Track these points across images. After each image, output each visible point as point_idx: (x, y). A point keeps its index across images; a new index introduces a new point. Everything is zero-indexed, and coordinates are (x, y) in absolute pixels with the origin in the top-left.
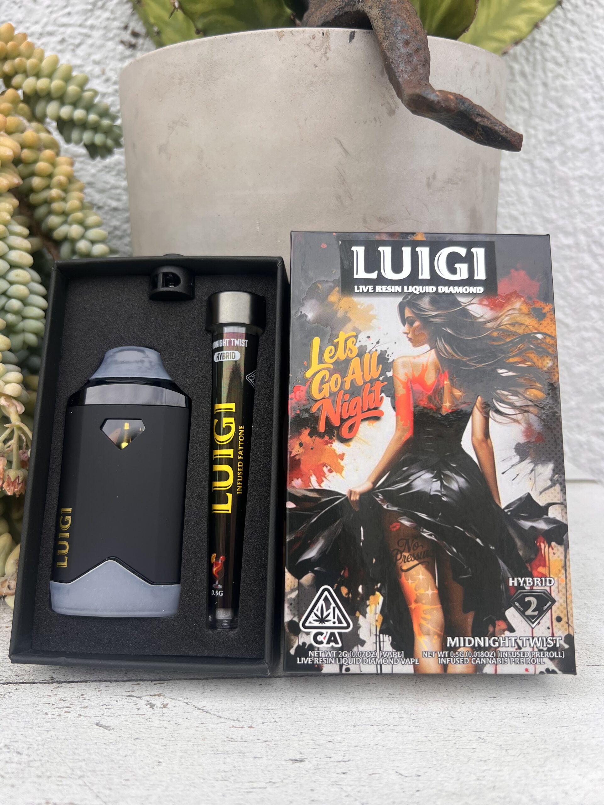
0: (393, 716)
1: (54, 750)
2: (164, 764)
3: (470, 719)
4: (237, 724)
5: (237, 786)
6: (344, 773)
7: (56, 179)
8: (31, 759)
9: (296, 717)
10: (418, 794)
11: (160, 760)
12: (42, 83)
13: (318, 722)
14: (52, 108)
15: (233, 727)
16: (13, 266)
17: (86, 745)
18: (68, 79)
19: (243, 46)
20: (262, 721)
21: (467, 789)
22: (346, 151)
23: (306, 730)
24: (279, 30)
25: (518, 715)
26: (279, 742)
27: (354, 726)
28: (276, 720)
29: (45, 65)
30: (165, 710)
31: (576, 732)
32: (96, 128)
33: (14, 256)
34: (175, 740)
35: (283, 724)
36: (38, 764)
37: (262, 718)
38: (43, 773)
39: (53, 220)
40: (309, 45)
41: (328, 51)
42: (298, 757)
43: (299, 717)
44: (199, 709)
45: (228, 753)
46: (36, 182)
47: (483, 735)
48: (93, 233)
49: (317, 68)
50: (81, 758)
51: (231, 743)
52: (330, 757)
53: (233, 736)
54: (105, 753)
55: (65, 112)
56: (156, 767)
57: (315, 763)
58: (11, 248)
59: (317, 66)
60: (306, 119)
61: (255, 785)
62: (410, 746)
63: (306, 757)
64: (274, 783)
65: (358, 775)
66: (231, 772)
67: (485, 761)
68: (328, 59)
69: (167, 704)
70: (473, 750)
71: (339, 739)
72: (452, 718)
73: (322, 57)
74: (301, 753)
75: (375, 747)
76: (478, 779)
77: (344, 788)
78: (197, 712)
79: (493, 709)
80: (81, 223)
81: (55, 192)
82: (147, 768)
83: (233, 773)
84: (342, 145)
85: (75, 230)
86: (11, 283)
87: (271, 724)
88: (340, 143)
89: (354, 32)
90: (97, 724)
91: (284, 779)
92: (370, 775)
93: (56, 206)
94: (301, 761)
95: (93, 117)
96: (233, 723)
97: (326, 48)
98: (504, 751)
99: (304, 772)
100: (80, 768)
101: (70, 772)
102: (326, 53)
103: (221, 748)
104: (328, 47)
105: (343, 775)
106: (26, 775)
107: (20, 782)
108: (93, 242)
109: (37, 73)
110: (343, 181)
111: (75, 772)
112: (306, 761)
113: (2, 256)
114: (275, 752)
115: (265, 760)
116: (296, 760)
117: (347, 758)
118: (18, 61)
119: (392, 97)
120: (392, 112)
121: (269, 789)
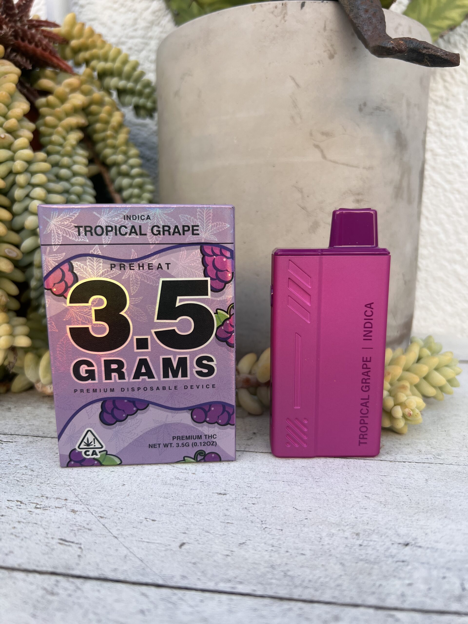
0: (301, 478)
2: (126, 486)
3: (361, 485)
4: (185, 471)
5: (174, 502)
6: (254, 504)
7: (110, 125)
8: (39, 474)
9: (228, 472)
10: (306, 520)
11: (125, 484)
12: (108, 65)
13: (243, 476)
14: (113, 82)
15: (181, 472)
16: (75, 174)
18: (125, 62)
21: (345, 522)
22: (298, 85)
23: (234, 479)
24: (253, 4)
25: (401, 487)
26: (211, 483)
27: (270, 481)
28: (214, 472)
29: (112, 54)
31: (447, 501)
32: (140, 94)
33: (76, 168)
34: (139, 475)
35: (218, 474)
36: (43, 477)
37: (204, 470)
38: (45, 482)
39: (108, 151)
40: (272, 13)
41: (286, 15)
42: (223, 492)
43: (230, 472)
45: (173, 485)
46: (98, 126)
47: (370, 495)
48: (133, 161)
50: (72, 477)
51: (176, 480)
52: (246, 495)
53: (179, 477)
54: (89, 476)
55: (122, 84)
56: (120, 486)
57: (234, 496)
59: (278, 27)
60: (270, 63)
61: (186, 503)
62: (308, 495)
63: (228, 493)
64: (201, 503)
65: (264, 506)
67: (366, 509)
68: (285, 21)
70: (358, 502)
71: (256, 486)
72: (347, 483)
73: (281, 20)
74: (225, 490)
75: (282, 493)
76: (356, 518)
77: (251, 511)
79: (382, 482)
80: (125, 153)
81: (109, 133)
82: (114, 486)
83: (173, 495)
84: (294, 81)
85: (120, 158)
86: (73, 185)
87: (209, 474)
89: (304, 2)
91: (209, 502)
92: (273, 507)
93: (110, 141)
94: (225, 494)
95: (139, 87)
96: (181, 470)
97: (284, 14)
98: (382, 505)
99: (224, 500)
100: (70, 482)
101: (62, 483)
102: (284, 17)
103: (169, 482)
104: (286, 13)
105: (252, 505)
106: (33, 482)
107: (28, 484)
108: (132, 167)
109: (105, 59)
110: (295, 106)
111: (66, 483)
112: (228, 495)
113: (68, 167)
114: (207, 488)
115: (198, 491)
116: (220, 494)
117: (258, 496)
118: (94, 51)
119: (332, 46)
120: (331, 57)
121: (196, 506)
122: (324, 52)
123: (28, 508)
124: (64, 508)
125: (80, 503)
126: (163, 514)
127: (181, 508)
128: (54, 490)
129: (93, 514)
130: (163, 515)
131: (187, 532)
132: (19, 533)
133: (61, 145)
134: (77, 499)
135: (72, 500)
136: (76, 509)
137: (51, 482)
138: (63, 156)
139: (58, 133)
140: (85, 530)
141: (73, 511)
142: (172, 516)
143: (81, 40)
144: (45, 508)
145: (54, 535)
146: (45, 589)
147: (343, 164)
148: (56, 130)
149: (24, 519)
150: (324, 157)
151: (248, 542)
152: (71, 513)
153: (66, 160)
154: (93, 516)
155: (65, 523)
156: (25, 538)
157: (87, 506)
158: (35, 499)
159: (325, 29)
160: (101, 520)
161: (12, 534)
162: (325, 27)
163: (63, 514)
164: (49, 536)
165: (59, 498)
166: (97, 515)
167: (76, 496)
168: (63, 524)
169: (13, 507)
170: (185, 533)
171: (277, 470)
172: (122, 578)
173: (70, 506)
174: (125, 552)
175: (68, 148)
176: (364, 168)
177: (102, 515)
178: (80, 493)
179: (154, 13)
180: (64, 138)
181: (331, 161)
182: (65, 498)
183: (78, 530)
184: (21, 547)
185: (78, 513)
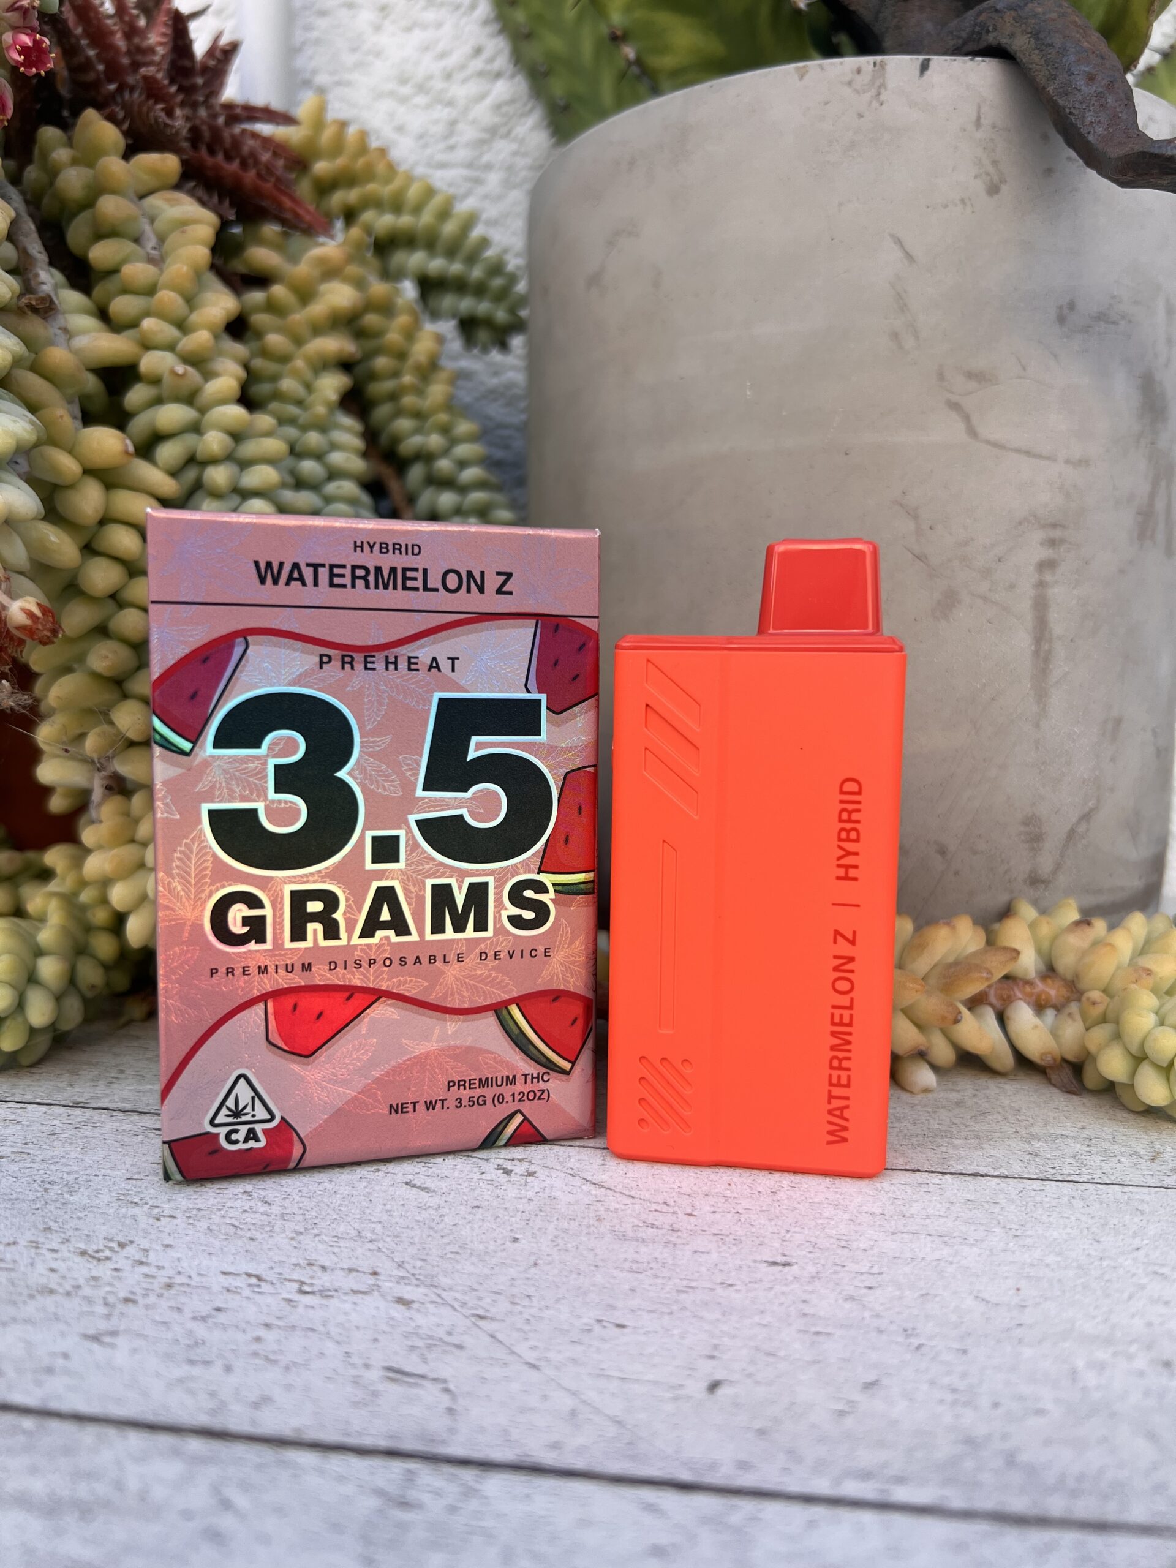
0: (973, 1228)
1: (328, 1206)
2: (523, 1241)
3: (1135, 1246)
4: (665, 1208)
5: (659, 1281)
6: (870, 1288)
7: (410, 362)
8: (288, 1211)
10: (1020, 1329)
11: (517, 1236)
12: (405, 221)
13: (820, 1221)
14: (416, 260)
15: (656, 1211)
16: (333, 474)
17: (385, 1205)
18: (444, 214)
19: (738, 96)
20: (712, 1209)
21: (1125, 1334)
22: (909, 257)
23: (798, 1229)
24: (801, 64)
26: (743, 1238)
27: (893, 1233)
28: (740, 1211)
29: (412, 195)
30: (530, 1179)
32: (480, 290)
33: (337, 458)
34: (547, 1216)
35: (753, 1216)
36: (299, 1218)
38: (306, 1229)
39: (404, 424)
40: (850, 83)
41: (883, 91)
42: (780, 1259)
43: (784, 1211)
44: (595, 1184)
45: (643, 1241)
46: (381, 363)
48: (463, 450)
49: (862, 119)
50: (373, 1219)
51: (649, 1229)
52: (844, 1266)
53: (656, 1223)
54: (418, 1218)
55: (436, 265)
56: (508, 1243)
57: (811, 1269)
58: (334, 446)
59: (862, 116)
60: (840, 204)
61: (693, 1284)
62: (1005, 1268)
63: (794, 1261)
64: (731, 1285)
65: (898, 1293)
66: (649, 1263)
67: (1167, 1303)
68: (882, 104)
69: (535, 1173)
70: (1141, 1287)
71: (862, 1246)
72: (1097, 1241)
73: (871, 102)
74: (785, 1256)
75: (934, 1264)
76: (1149, 1325)
77: (868, 1305)
78: (587, 1187)
80: (445, 430)
81: (407, 379)
82: (492, 1243)
83: (653, 1265)
84: (902, 246)
85: (435, 441)
87: (729, 1215)
88: (899, 242)
89: (929, 60)
90: (407, 1183)
91: (750, 1282)
92: (922, 1295)
93: (408, 400)
94: (786, 1265)
95: (477, 273)
96: (655, 1207)
97: (879, 87)
99: (790, 1279)
100: (373, 1232)
101: (354, 1233)
102: (879, 94)
103: (630, 1234)
104: (883, 86)
105: (866, 1291)
106: (276, 1228)
107: (266, 1236)
108: (462, 464)
109: (397, 206)
110: (903, 308)
111: (363, 1234)
112: (795, 1267)
113: (319, 456)
114: (734, 1249)
115: (714, 1256)
116: (774, 1263)
117: (875, 1270)
118: (371, 187)
119: (995, 163)
120: (993, 189)
121: (720, 1291)
122: (976, 177)
123: (280, 1291)
124: (376, 1293)
125: (415, 1282)
126: (639, 1309)
127: (683, 1296)
128: (336, 1250)
129: (455, 1310)
130: (639, 1313)
131: (716, 1354)
132: (274, 1352)
133: (299, 403)
134: (402, 1273)
135: (390, 1276)
136: (407, 1297)
137: (324, 1231)
138: (305, 429)
139: (296, 374)
140: (448, 1348)
141: (400, 1301)
142: (666, 1317)
143: (340, 162)
144: (325, 1294)
145: (368, 1358)
146: (379, 1493)
147: (1018, 451)
148: (289, 367)
149: (278, 1318)
150: (972, 432)
151: (885, 1381)
152: (396, 1306)
153: (313, 438)
154: (456, 1313)
155: (387, 1329)
156: (294, 1363)
157: (434, 1290)
158: (293, 1270)
159: (978, 123)
160: (481, 1323)
161: (255, 1354)
162: (979, 118)
163: (377, 1308)
164: (355, 1360)
165: (357, 1271)
166: (468, 1312)
167: (399, 1265)
168: (384, 1332)
169: (241, 1288)
170: (712, 1357)
171: (903, 1208)
172: (580, 1464)
173: (391, 1288)
174: (569, 1402)
175: (321, 410)
176: (1067, 462)
177: (481, 1312)
178: (407, 1259)
179: (497, 107)
180: (309, 387)
181: (988, 442)
182: (371, 1271)
183: (429, 1347)
184: (289, 1387)
185: (415, 1306)
